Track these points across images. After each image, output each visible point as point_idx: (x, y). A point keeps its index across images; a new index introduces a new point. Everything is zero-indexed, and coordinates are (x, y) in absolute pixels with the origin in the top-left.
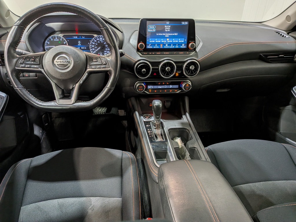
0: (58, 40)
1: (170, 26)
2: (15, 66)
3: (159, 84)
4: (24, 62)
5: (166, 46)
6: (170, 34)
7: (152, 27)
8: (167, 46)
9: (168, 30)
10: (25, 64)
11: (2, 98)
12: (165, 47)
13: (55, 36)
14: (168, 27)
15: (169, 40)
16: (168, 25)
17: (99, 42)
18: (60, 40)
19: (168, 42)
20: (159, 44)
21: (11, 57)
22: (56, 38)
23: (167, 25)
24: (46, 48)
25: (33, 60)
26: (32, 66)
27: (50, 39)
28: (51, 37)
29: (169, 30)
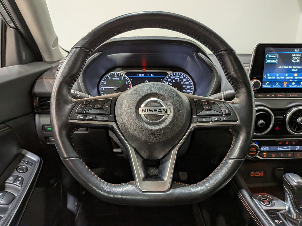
0: (118, 79)
1: (300, 55)
2: (68, 117)
3: (280, 143)
4: (83, 110)
5: (292, 85)
6: (299, 67)
7: (272, 56)
8: (295, 85)
9: (296, 60)
10: (85, 113)
11: (32, 164)
12: (290, 86)
13: (115, 73)
14: (297, 57)
15: (297, 76)
16: (297, 54)
17: (174, 81)
18: (120, 79)
19: (296, 79)
20: (281, 82)
21: (61, 101)
22: (116, 77)
23: (295, 54)
24: (101, 90)
25: (100, 106)
26: (98, 118)
27: (108, 77)
28: (109, 75)
29: (298, 61)
